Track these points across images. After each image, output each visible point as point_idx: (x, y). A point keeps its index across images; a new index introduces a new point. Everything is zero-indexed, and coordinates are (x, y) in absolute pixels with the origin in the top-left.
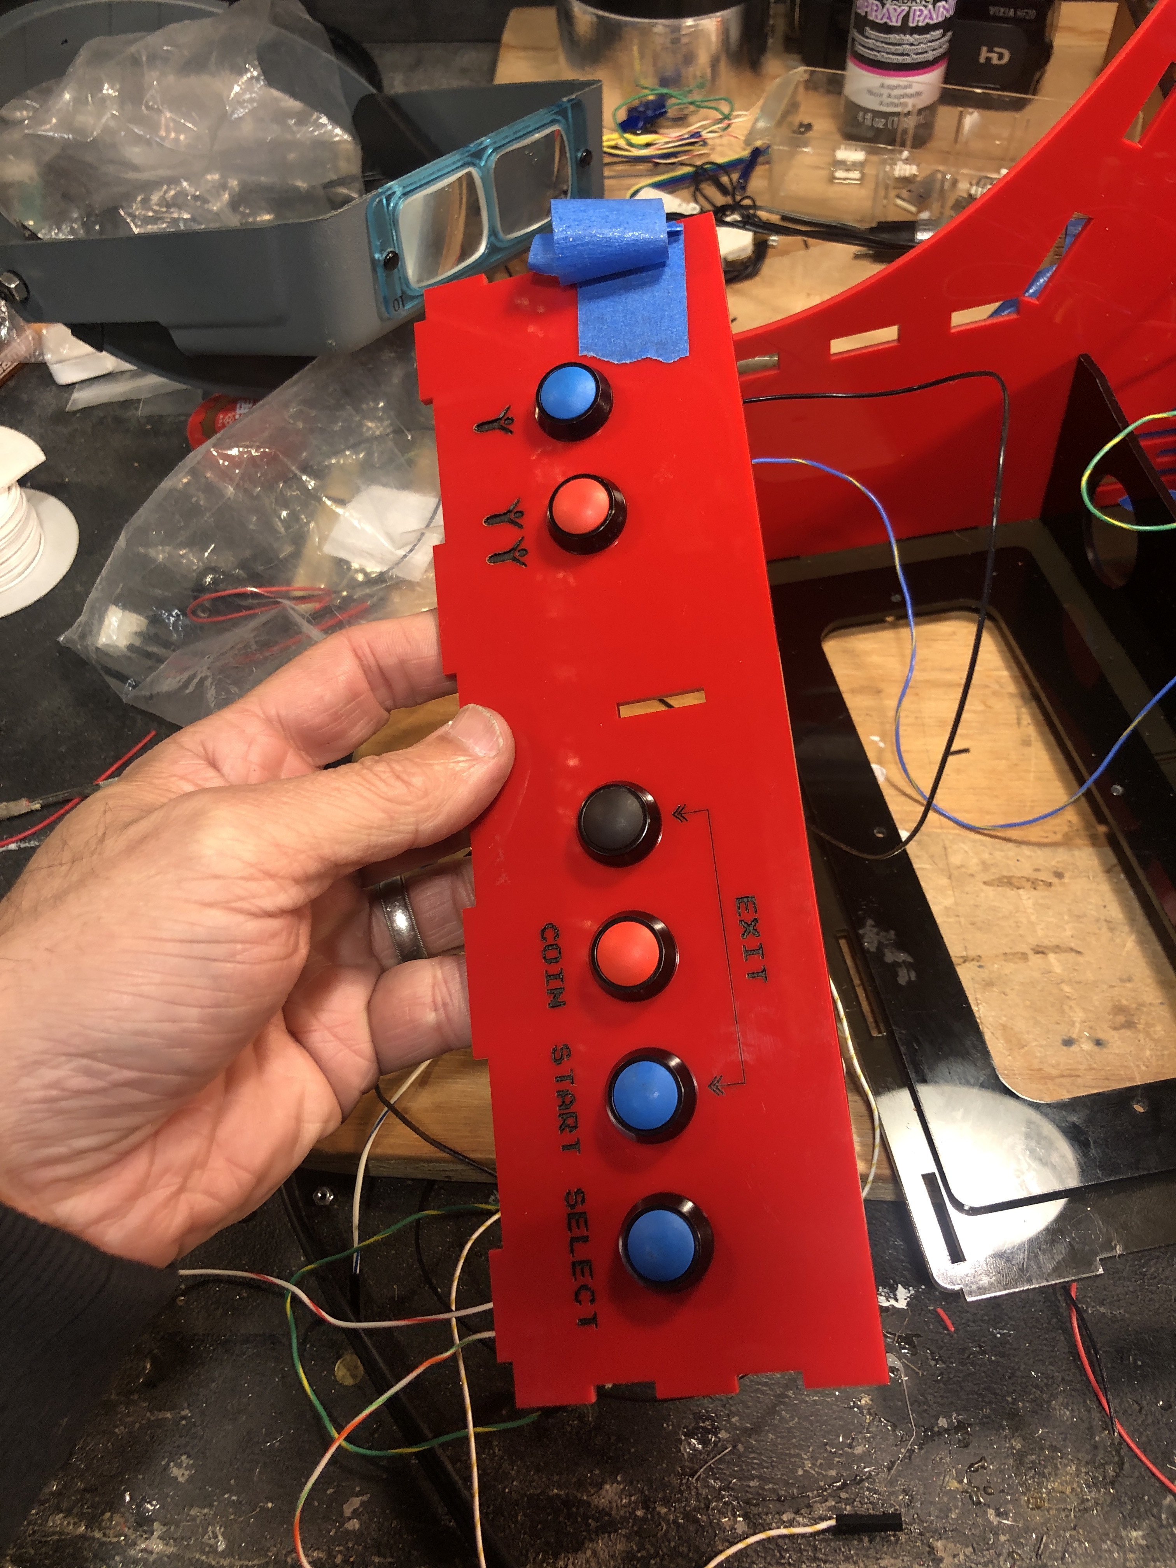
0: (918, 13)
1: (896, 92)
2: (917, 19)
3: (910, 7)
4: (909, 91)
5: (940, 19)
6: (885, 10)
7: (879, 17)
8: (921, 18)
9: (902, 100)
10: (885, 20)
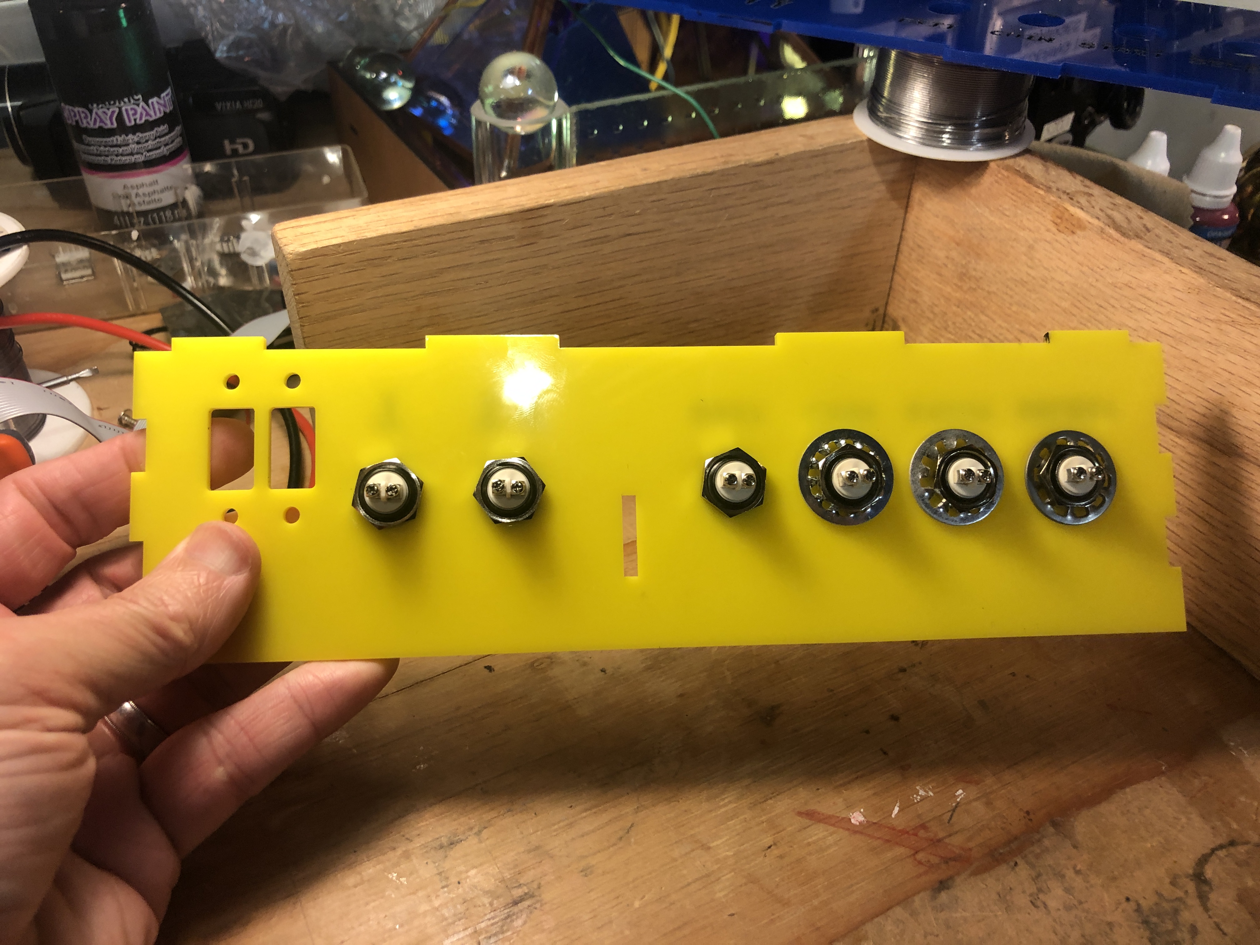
0: (131, 113)
1: (141, 191)
2: (132, 118)
3: (120, 109)
4: (157, 188)
5: (159, 115)
6: (94, 115)
7: (92, 123)
8: (138, 116)
9: (153, 197)
10: (98, 125)
